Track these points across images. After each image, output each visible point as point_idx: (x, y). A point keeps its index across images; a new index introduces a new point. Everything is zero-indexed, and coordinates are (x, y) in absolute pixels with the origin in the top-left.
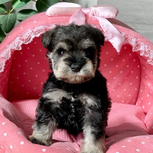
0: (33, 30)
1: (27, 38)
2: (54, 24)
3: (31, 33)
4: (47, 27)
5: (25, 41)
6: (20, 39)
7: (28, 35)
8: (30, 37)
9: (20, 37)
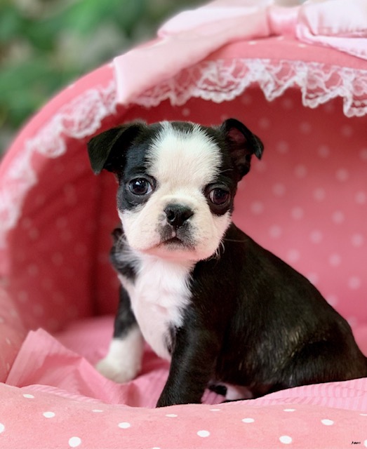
0: (103, 91)
1: (83, 117)
3: (97, 101)
5: (75, 128)
7: (88, 109)
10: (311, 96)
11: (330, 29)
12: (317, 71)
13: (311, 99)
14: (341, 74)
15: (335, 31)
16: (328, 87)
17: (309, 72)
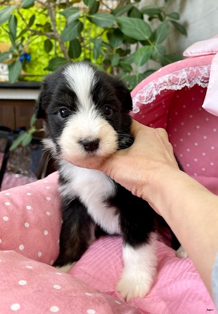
0: (156, 83)
1: (148, 95)
2: (184, 70)
3: (153, 88)
4: (175, 75)
5: (145, 100)
6: (140, 96)
7: (149, 91)
8: (151, 94)
9: (140, 94)
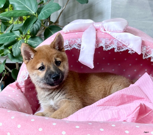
10: (106, 47)
11: (111, 30)
12: (107, 40)
13: (106, 48)
14: (114, 41)
15: (112, 30)
16: (110, 45)
17: (105, 41)
